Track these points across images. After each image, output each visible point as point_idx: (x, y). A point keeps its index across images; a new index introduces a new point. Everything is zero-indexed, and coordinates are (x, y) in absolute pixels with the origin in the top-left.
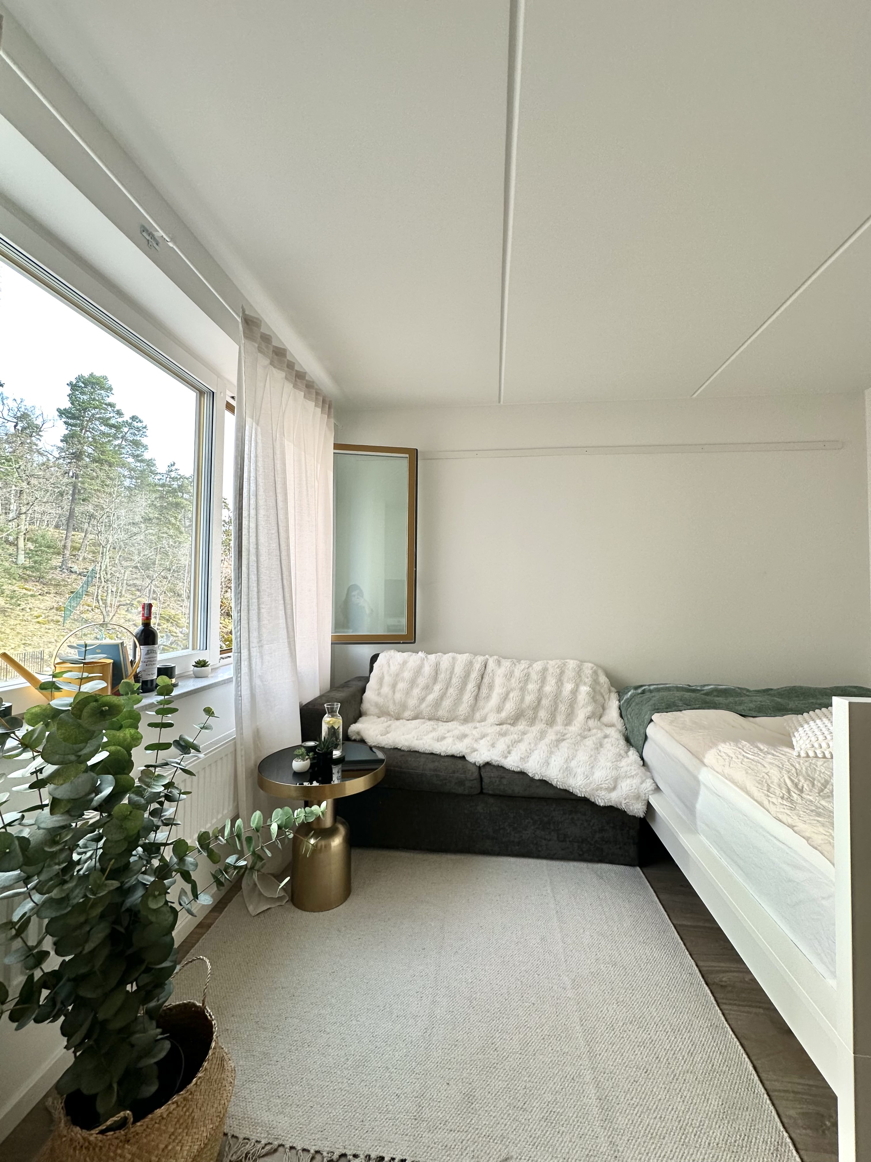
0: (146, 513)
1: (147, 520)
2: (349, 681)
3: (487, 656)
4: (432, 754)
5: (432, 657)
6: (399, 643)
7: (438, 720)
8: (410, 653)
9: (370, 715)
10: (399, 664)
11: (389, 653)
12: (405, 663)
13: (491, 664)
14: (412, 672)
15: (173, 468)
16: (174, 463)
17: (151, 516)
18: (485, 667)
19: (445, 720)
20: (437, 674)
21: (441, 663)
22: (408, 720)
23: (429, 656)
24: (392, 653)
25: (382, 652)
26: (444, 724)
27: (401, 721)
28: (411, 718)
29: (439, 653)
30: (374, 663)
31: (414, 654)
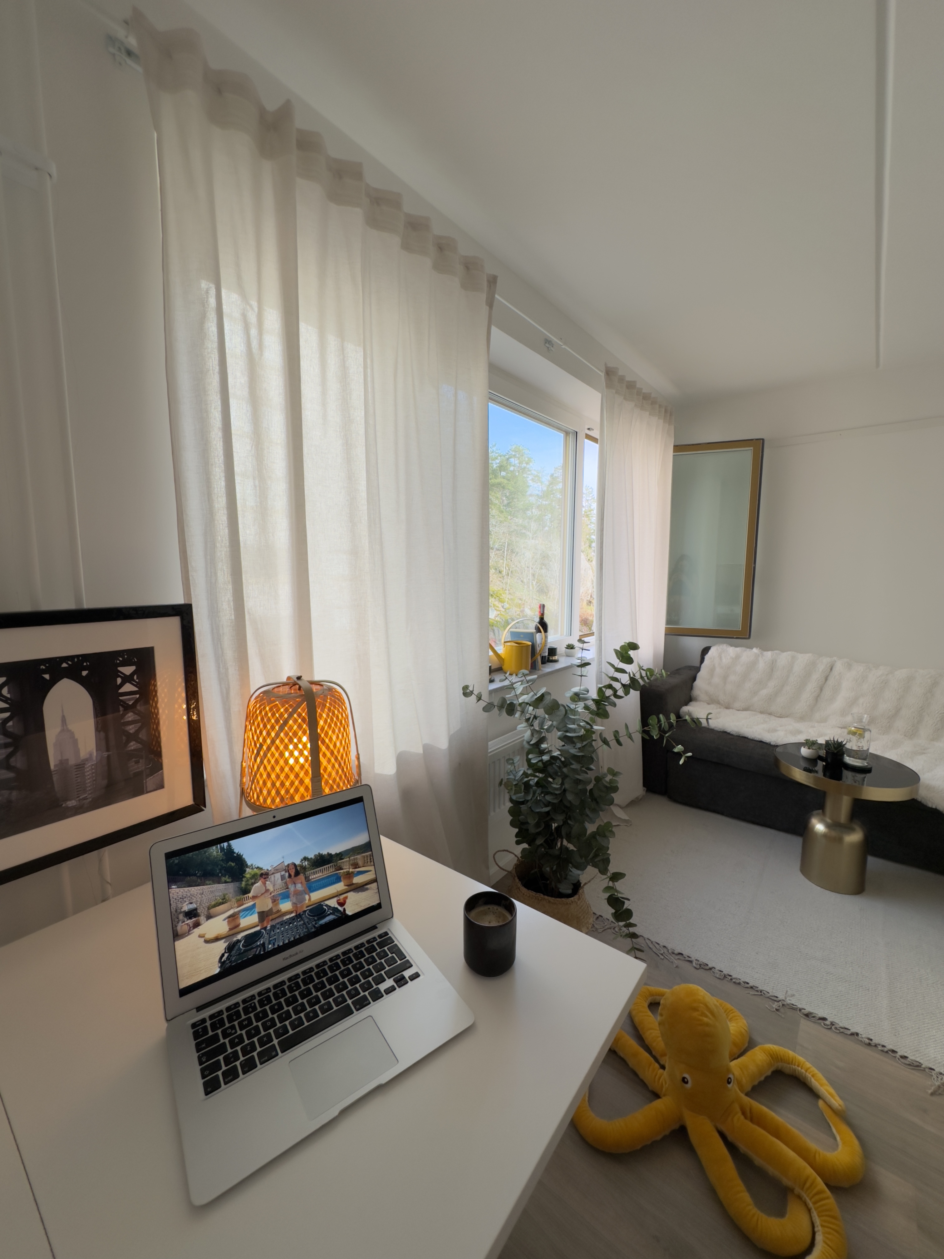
2: (679, 669)
3: (835, 658)
4: (761, 742)
5: (768, 654)
6: (732, 638)
7: (770, 714)
8: (744, 649)
9: (700, 701)
10: (731, 657)
11: (721, 646)
12: (738, 657)
13: (839, 666)
14: (745, 666)
18: (831, 669)
19: (778, 715)
20: (772, 670)
21: (779, 660)
22: (738, 710)
23: (765, 653)
24: (724, 647)
25: (714, 645)
26: (777, 718)
27: (731, 710)
28: (741, 709)
29: (775, 650)
30: (705, 655)
31: (748, 650)
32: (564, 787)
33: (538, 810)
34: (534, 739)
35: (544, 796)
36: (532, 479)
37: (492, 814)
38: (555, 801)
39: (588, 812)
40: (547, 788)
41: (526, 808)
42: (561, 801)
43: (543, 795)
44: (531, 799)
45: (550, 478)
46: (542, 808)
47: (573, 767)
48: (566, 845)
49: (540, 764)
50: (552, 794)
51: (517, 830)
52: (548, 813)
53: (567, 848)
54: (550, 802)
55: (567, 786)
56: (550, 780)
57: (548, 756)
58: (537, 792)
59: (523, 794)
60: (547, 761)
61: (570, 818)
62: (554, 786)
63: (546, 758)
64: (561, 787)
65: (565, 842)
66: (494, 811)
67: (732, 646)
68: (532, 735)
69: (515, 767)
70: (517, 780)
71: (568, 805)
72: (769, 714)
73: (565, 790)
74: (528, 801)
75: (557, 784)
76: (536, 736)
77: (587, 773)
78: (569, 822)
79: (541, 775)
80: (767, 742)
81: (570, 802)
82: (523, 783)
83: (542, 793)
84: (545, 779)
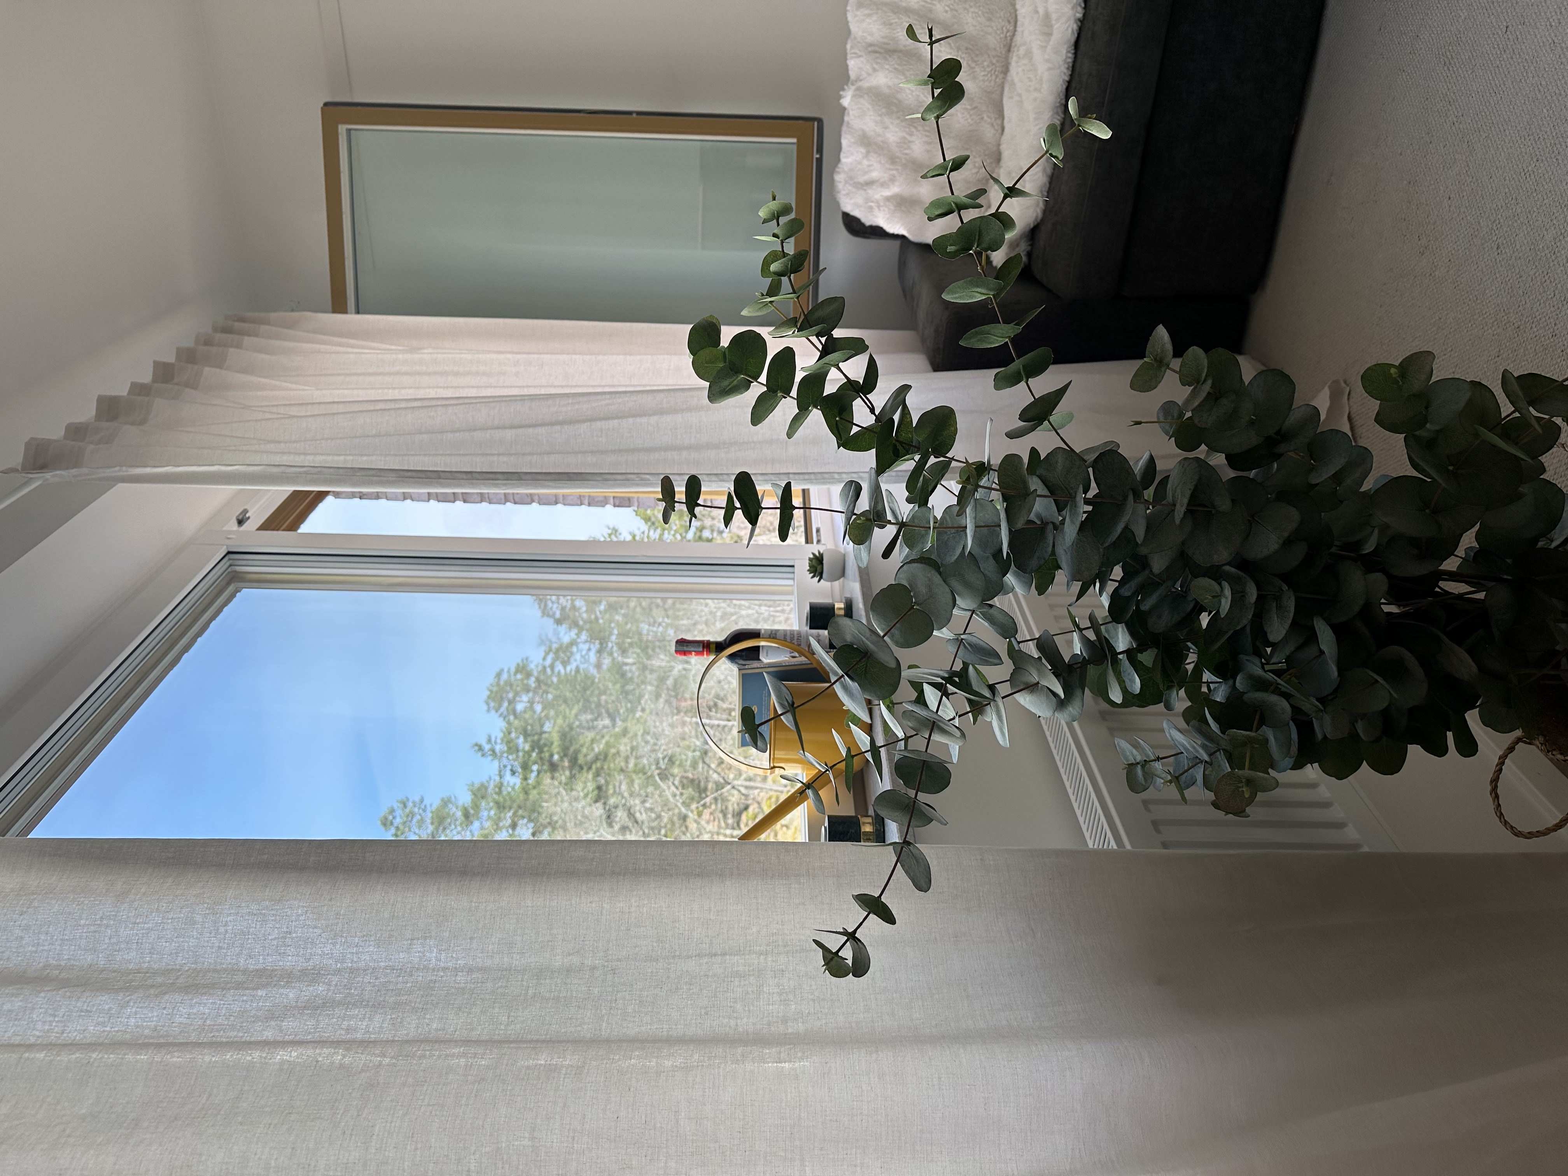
0: (586, 796)
1: (600, 795)
2: (904, 287)
4: (1077, 44)
5: (853, 64)
6: (820, 161)
8: (844, 130)
10: (867, 155)
11: (840, 186)
12: (865, 141)
14: (887, 120)
15: (487, 747)
16: (476, 745)
17: (591, 786)
21: (869, 39)
23: (852, 74)
24: (839, 178)
25: (837, 204)
26: (1019, 29)
27: (1003, 147)
28: (999, 122)
29: (845, 49)
30: (863, 225)
31: (846, 118)
32: (1227, 568)
33: (1333, 670)
34: (1044, 683)
35: (1273, 645)
36: (565, 663)
37: (1351, 834)
38: (1290, 603)
39: (1322, 476)
40: (1237, 635)
41: (1327, 719)
42: (1286, 578)
43: (1269, 650)
44: (1287, 696)
45: (564, 626)
46: (1322, 652)
47: (1140, 532)
48: (1459, 561)
49: (1147, 658)
50: (1259, 617)
51: (1414, 751)
52: (1340, 631)
53: (1479, 556)
54: (1294, 624)
55: (1222, 555)
56: (1205, 620)
57: (1116, 630)
58: (1259, 672)
59: (1268, 733)
60: (1133, 634)
61: (1356, 546)
62: (1225, 605)
63: (1122, 640)
64: (1227, 577)
65: (1451, 564)
66: (1340, 825)
67: (838, 160)
68: (1032, 688)
69: (1158, 759)
70: (1210, 755)
71: (1300, 551)
72: (1009, 50)
73: (1244, 564)
74: (1296, 709)
75: (1218, 597)
76: (1034, 676)
77: (1165, 481)
78: (1369, 548)
79: (1192, 658)
80: (1075, 27)
81: (1288, 543)
82: (1223, 732)
83: (1258, 653)
84: (1205, 639)
